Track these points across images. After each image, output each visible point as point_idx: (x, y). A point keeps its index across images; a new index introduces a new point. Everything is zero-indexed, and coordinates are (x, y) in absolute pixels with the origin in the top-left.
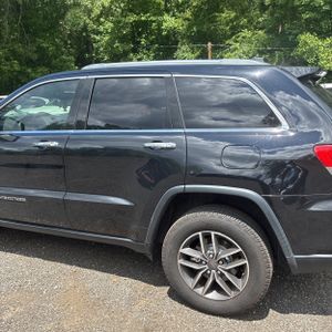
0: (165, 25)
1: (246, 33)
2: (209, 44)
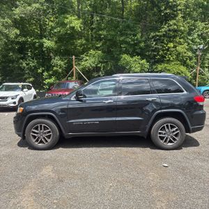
0: (45, 45)
1: (92, 52)
2: (74, 57)
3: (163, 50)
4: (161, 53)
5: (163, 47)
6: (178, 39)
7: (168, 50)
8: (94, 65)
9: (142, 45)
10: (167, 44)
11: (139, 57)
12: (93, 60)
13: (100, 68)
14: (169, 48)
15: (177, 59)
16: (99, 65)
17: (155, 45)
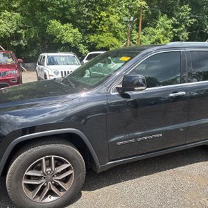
3: (95, 19)
4: (93, 22)
5: (96, 15)
6: (110, 8)
7: (100, 19)
8: (12, 31)
9: (73, 10)
10: (99, 13)
11: (71, 25)
12: (9, 24)
13: (21, 34)
14: (102, 17)
15: (110, 30)
16: (19, 32)
17: (88, 12)
